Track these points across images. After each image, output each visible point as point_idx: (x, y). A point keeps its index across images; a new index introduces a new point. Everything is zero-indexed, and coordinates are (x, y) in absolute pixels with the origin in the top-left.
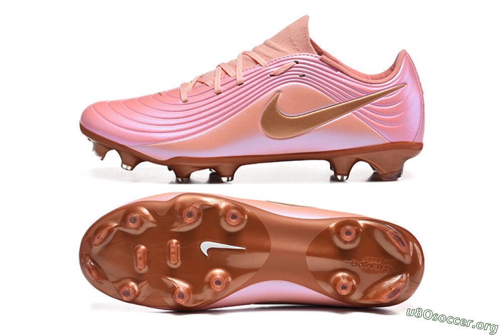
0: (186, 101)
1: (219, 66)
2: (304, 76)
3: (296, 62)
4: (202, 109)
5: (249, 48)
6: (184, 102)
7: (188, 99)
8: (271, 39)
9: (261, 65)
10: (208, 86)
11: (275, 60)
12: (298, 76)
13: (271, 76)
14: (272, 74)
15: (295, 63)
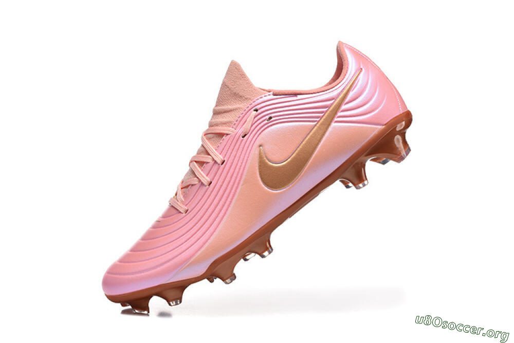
0: (187, 211)
1: (191, 162)
2: (270, 118)
3: (255, 110)
4: (206, 207)
5: (206, 127)
6: (186, 213)
7: (186, 208)
8: (216, 106)
9: (227, 134)
10: (195, 185)
11: (237, 121)
12: (266, 122)
13: (243, 137)
14: (243, 135)
15: (255, 112)
